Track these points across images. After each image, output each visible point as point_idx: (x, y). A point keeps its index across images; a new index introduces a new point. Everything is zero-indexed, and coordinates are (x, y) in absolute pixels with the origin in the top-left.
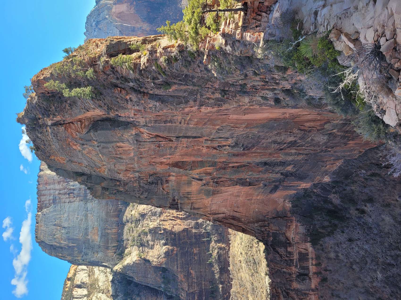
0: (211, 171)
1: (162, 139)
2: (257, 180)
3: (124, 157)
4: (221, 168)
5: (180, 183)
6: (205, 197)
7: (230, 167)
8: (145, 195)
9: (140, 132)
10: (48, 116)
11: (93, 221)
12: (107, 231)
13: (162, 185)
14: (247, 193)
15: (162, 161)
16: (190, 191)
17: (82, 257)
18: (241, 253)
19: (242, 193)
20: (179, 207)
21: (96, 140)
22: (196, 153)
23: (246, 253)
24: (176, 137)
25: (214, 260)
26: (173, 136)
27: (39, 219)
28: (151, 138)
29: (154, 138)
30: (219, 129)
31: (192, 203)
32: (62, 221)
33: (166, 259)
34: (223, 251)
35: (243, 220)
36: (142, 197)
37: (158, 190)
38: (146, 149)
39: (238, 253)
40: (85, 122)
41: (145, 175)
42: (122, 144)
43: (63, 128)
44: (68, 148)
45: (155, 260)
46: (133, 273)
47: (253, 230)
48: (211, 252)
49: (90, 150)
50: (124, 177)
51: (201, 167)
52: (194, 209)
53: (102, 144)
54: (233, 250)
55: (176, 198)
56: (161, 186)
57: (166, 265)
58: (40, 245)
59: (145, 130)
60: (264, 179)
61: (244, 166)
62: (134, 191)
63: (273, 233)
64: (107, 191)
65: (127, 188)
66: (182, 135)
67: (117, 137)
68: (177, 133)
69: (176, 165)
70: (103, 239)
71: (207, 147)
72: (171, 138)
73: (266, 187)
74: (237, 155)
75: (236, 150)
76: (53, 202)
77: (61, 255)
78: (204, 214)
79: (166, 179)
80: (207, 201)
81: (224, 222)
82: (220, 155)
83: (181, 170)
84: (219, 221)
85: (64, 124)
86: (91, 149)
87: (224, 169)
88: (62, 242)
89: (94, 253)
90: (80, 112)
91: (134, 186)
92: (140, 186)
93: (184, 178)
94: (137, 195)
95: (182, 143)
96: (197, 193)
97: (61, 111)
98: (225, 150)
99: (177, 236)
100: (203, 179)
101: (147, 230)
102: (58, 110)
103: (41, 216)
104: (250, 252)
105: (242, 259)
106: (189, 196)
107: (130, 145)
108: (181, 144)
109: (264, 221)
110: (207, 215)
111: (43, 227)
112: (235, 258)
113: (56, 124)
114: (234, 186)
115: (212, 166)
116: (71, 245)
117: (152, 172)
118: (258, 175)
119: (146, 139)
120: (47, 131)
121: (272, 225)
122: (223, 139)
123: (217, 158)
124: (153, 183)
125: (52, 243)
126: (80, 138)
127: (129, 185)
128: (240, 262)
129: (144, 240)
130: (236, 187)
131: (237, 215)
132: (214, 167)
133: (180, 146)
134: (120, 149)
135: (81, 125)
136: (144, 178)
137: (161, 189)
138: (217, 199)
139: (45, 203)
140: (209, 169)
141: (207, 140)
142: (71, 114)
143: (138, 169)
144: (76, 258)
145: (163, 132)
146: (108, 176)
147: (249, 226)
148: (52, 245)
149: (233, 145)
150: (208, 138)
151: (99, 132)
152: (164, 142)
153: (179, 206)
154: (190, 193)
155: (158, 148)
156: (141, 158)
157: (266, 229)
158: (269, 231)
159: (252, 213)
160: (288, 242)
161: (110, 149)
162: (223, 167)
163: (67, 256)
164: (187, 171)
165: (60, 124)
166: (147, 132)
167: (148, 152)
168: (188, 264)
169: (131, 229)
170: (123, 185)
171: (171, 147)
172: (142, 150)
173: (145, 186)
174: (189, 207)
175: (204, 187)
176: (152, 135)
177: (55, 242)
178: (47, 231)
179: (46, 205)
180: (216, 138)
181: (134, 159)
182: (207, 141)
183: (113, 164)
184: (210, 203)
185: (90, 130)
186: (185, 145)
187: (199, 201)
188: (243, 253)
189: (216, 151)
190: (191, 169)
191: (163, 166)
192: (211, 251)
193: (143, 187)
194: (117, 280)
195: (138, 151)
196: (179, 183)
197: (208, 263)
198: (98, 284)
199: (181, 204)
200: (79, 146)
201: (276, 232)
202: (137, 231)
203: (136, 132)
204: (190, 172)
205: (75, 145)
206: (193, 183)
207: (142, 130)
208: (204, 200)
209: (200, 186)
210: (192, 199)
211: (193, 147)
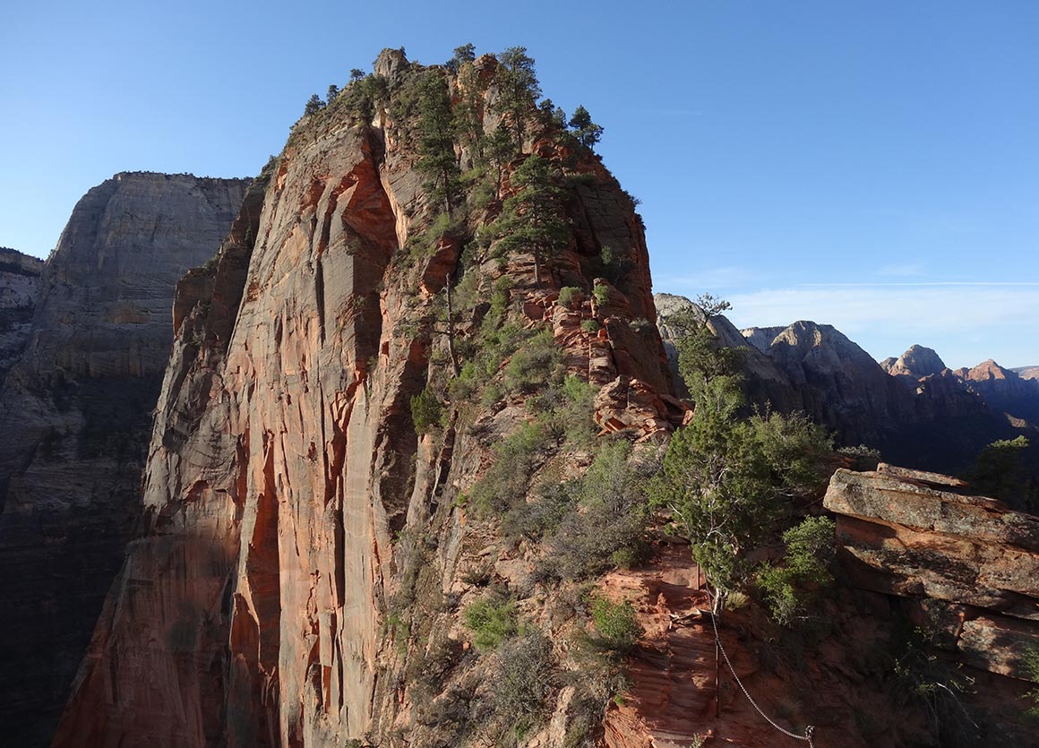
1: (333, 463)
3: (282, 347)
6: (169, 625)
8: (182, 429)
12: (135, 345)
13: (211, 479)
15: (276, 470)
16: (188, 574)
20: (138, 541)
21: (327, 256)
24: (340, 513)
26: (345, 497)
28: (336, 424)
29: (333, 434)
31: (149, 583)
32: (171, 234)
33: (30, 514)
36: (174, 419)
37: (195, 466)
42: (315, 333)
49: (301, 243)
50: (237, 359)
52: (132, 593)
53: (315, 273)
56: (207, 475)
57: (9, 514)
58: (107, 182)
59: (357, 403)
62: (194, 393)
65: (204, 370)
66: (346, 529)
67: (335, 314)
68: (350, 512)
70: (111, 336)
71: (317, 624)
72: (338, 494)
76: (223, 215)
78: (113, 628)
79: (229, 489)
80: (158, 634)
82: (294, 673)
83: (250, 538)
84: (86, 684)
85: (374, 163)
86: (302, 247)
87: (256, 690)
88: (111, 233)
89: (73, 313)
90: (404, 193)
91: (209, 393)
92: (210, 409)
95: (323, 532)
96: (183, 597)
98: (309, 692)
106: (173, 572)
110: (109, 641)
111: (157, 190)
113: (372, 140)
114: (204, 728)
116: (101, 256)
119: (331, 408)
120: (353, 119)
123: (283, 661)
124: (217, 448)
125: (111, 210)
130: (202, 735)
134: (302, 332)
135: (374, 211)
138: (162, 670)
141: (334, 624)
142: (397, 170)
146: (239, 314)
148: (103, 210)
149: (322, 723)
150: (340, 626)
151: (350, 259)
152: (323, 469)
154: (182, 574)
155: (307, 452)
156: (281, 400)
161: (301, 301)
162: (263, 685)
165: (373, 153)
166: (353, 409)
170: (214, 358)
171: (312, 498)
172: (302, 401)
173: (209, 425)
175: (202, 620)
176: (345, 427)
177: (112, 218)
180: (339, 658)
182: (330, 622)
183: (267, 318)
184: (150, 645)
187: (157, 607)
189: (307, 657)
190: (252, 572)
191: (264, 475)
199: (149, 545)
206: (215, 584)
207: (359, 391)
208: (159, 623)
209: (207, 609)
210: (164, 581)
211: (315, 571)
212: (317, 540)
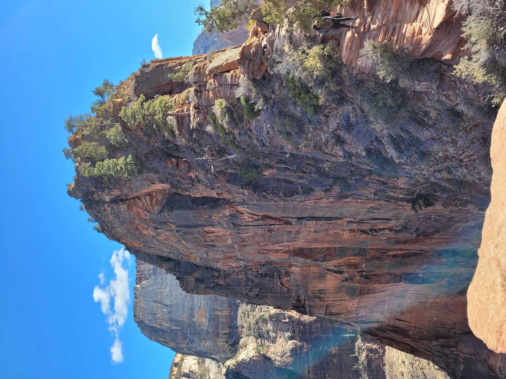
0: (357, 261)
1: (274, 221)
2: (438, 275)
3: (218, 245)
4: (373, 258)
5: (308, 277)
6: (347, 298)
7: (390, 256)
8: (256, 291)
9: (238, 211)
10: (103, 190)
11: (200, 299)
12: (216, 312)
13: (280, 278)
14: (419, 293)
15: (277, 248)
16: (324, 289)
17: (187, 344)
18: (403, 362)
19: (410, 292)
20: (307, 311)
21: (174, 223)
22: (332, 239)
23: (412, 364)
24: (298, 218)
25: (362, 366)
26: (291, 216)
27: (138, 294)
28: (256, 220)
29: (261, 221)
30: (373, 208)
31: (327, 306)
32: (163, 296)
33: (293, 359)
34: (375, 354)
35: (411, 333)
36: (251, 294)
37: (274, 285)
38: (250, 234)
39: (397, 360)
40: (156, 195)
41: (253, 264)
42: (212, 229)
43: (125, 205)
44: (137, 233)
45: (278, 358)
46: (250, 373)
47: (428, 351)
48: (357, 355)
49: (167, 235)
50: (223, 266)
51: (341, 256)
52: (331, 314)
53: (182, 228)
54: (390, 355)
55: (302, 297)
56: (278, 280)
57: (293, 367)
58: (138, 325)
59: (246, 209)
60: (449, 275)
61: (415, 254)
62: (239, 285)
63: (465, 358)
64: (202, 283)
65: (228, 281)
66: (307, 215)
67: (202, 220)
68: (298, 214)
69: (300, 252)
70: (212, 323)
71: (350, 230)
72: (289, 219)
73: (452, 286)
74: (405, 242)
75: (401, 236)
76: (154, 273)
77: (162, 339)
78: (347, 322)
79: (285, 270)
80: (351, 303)
81: (380, 335)
82: (373, 241)
83: (308, 261)
84: (372, 334)
85: (127, 199)
86: (169, 235)
87: (380, 259)
88: (163, 324)
89: (201, 340)
90: (142, 185)
91: (239, 279)
92: (247, 278)
93: (313, 269)
94: (245, 292)
95: (307, 226)
96: (334, 291)
97: (117, 184)
98: (382, 234)
99: (307, 327)
100: (343, 271)
101: (266, 316)
102: (112, 181)
103: (140, 289)
104: (417, 362)
105: (405, 370)
106: (322, 296)
107: (224, 229)
108: (305, 227)
109: (449, 337)
110: (352, 324)
111: (142, 303)
112: (394, 366)
113: (116, 201)
114: (395, 283)
115: (358, 254)
116: (174, 328)
117: (264, 261)
118: (439, 269)
119: (248, 222)
120: (105, 210)
121: (462, 346)
122: (380, 221)
123: (367, 246)
124: (266, 275)
125: (152, 324)
126: (151, 219)
127: (232, 276)
128: (402, 375)
129: (264, 329)
130: (399, 284)
131: (401, 324)
132: (362, 255)
133: (304, 231)
134: (211, 235)
135: (151, 200)
136: (253, 267)
137: (279, 284)
138: (367, 301)
139: (144, 273)
140: (354, 260)
141: (352, 222)
142: (130, 188)
143: (242, 258)
144: (180, 345)
145: (275, 211)
146: (201, 265)
147: (422, 344)
148: (152, 327)
149: (397, 229)
150: (352, 219)
151: (175, 212)
152: (277, 226)
153: (307, 309)
154: (324, 292)
155: (269, 233)
156: (244, 245)
157: (452, 352)
158: (458, 355)
159: (427, 322)
160: (492, 374)
161: (196, 235)
162: (377, 256)
163: (169, 342)
164: (318, 262)
165: (122, 200)
166: (249, 212)
167: (253, 238)
168: (324, 370)
169: (247, 313)
170: (223, 277)
171: (291, 232)
172: (244, 235)
173: (255, 279)
174: (323, 311)
175: (345, 283)
176: (257, 216)
177: (156, 323)
178: (147, 309)
179: (145, 277)
180: (368, 220)
181: (233, 247)
182: (350, 224)
183: (204, 252)
184: (356, 306)
185: (163, 208)
186: (312, 229)
187: (338, 303)
188: (407, 363)
189: (366, 235)
190: (324, 260)
191: (279, 254)
192: (356, 353)
193: (252, 281)
194: (232, 374)
195: (238, 238)
196: (305, 277)
197: (353, 369)
198: (209, 376)
199: (309, 306)
200: (152, 230)
201: (470, 357)
202: (254, 316)
203: (232, 212)
204: (324, 263)
205: (146, 229)
206: (329, 277)
207: (240, 208)
208: (346, 302)
209: (340, 281)
210: (326, 300)
211: (326, 231)
212: (311, 229)
